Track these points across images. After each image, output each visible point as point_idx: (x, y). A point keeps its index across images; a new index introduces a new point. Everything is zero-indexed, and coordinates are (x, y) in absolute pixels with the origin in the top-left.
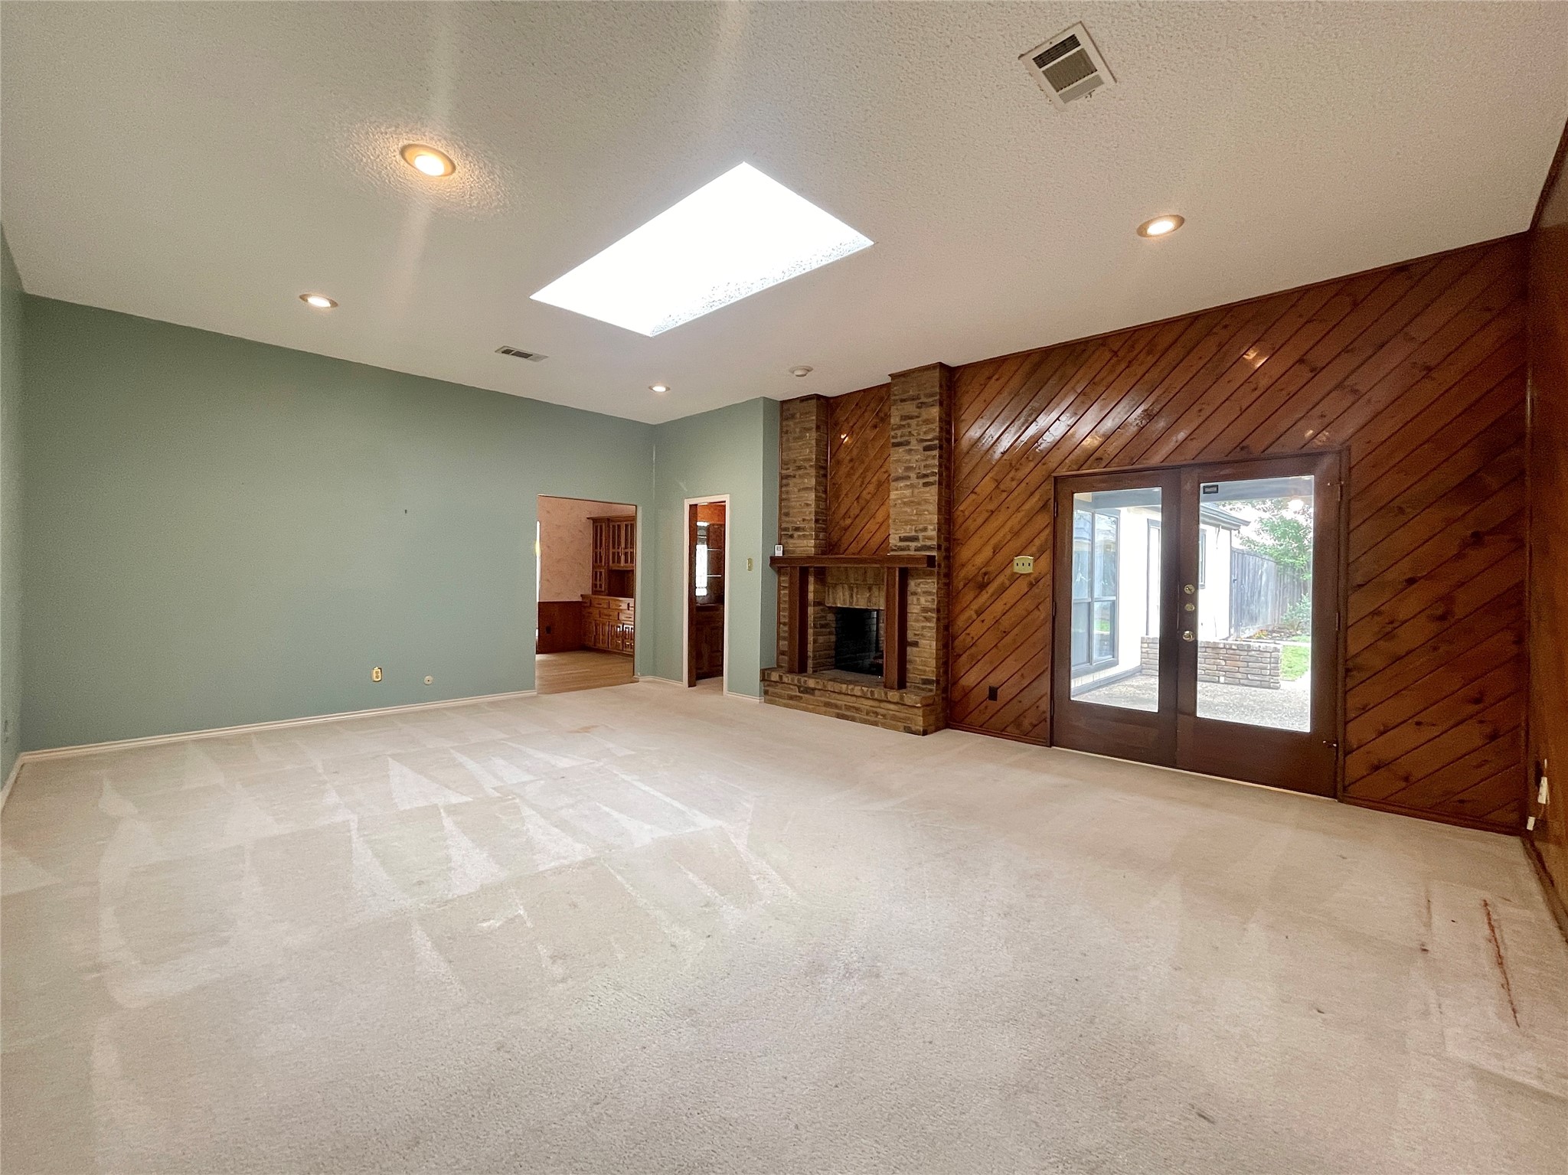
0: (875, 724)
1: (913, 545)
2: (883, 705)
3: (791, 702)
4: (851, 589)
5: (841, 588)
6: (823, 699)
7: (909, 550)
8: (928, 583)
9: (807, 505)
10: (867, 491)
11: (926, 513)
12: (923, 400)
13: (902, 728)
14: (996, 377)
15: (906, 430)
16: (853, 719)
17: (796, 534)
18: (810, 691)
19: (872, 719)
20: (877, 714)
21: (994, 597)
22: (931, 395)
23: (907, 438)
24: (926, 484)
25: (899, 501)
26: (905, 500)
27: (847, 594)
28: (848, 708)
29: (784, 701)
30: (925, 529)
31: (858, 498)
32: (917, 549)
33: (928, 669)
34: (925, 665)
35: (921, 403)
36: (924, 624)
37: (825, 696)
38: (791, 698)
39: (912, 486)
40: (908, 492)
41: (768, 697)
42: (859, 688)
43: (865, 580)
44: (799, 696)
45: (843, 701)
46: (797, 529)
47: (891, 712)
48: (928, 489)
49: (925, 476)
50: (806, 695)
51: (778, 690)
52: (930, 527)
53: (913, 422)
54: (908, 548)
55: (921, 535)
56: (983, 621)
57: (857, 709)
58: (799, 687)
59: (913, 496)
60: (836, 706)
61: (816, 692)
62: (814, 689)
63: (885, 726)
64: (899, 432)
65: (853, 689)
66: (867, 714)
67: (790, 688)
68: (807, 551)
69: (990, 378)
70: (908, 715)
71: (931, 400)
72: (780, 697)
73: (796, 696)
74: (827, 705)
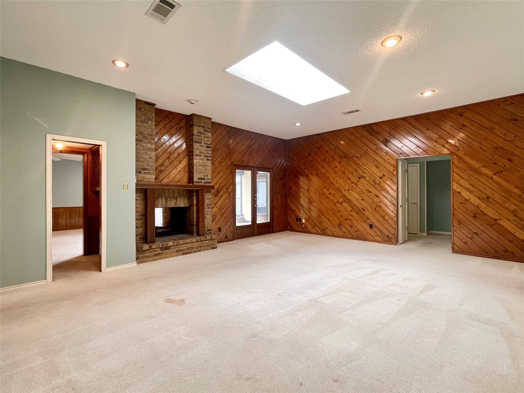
0: (200, 251)
1: (203, 181)
2: (203, 242)
3: (156, 257)
4: (166, 199)
5: (161, 199)
6: (175, 249)
7: (202, 183)
8: (209, 195)
9: (151, 158)
10: (173, 156)
11: (208, 170)
12: (206, 129)
13: (210, 248)
14: (219, 129)
15: (200, 138)
16: (191, 253)
17: (143, 172)
18: (169, 248)
19: (199, 249)
20: (201, 246)
21: (219, 199)
22: (209, 129)
23: (200, 141)
24: (207, 160)
25: (198, 164)
26: (200, 164)
27: (164, 201)
28: (188, 249)
29: (151, 259)
30: (207, 176)
31: (168, 158)
32: (205, 183)
33: (209, 226)
34: (208, 225)
35: (205, 130)
36: (208, 210)
37: (177, 248)
38: (156, 255)
39: (202, 159)
40: (201, 161)
41: (138, 260)
42: (195, 238)
43: (173, 194)
44: (161, 253)
45: (184, 247)
46: (144, 169)
47: (206, 244)
48: (208, 161)
49: (207, 157)
50: (165, 251)
51: (147, 254)
52: (209, 175)
53: (203, 136)
54: (201, 182)
55: (206, 178)
56: (217, 207)
57: (192, 248)
58: (161, 248)
59: (203, 163)
60: (182, 250)
61: (172, 247)
62: (170, 247)
63: (204, 250)
64: (197, 137)
65: (192, 240)
66: (197, 248)
67: (155, 251)
68: (151, 180)
69: (218, 129)
70: (212, 243)
71: (209, 130)
72: (150, 257)
73: (159, 253)
74: (177, 251)
